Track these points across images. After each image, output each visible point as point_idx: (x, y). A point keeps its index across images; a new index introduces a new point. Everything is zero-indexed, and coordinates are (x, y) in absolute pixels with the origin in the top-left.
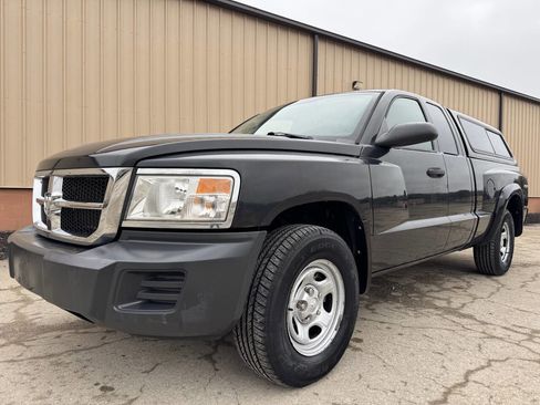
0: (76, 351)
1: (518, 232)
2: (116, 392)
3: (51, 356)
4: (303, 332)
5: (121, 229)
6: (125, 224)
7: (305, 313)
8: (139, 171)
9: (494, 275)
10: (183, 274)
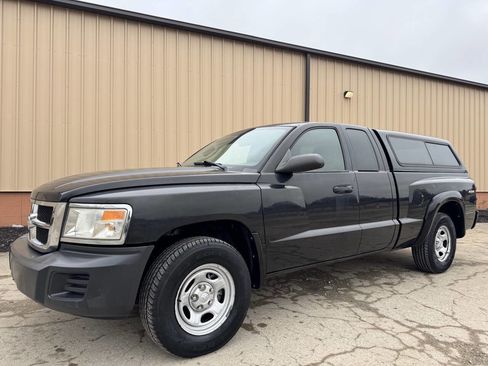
0: (55, 323)
1: (460, 233)
2: (66, 353)
3: (37, 325)
4: (195, 317)
5: (60, 243)
6: (62, 240)
7: (198, 303)
8: (71, 205)
9: (432, 273)
10: (88, 275)
